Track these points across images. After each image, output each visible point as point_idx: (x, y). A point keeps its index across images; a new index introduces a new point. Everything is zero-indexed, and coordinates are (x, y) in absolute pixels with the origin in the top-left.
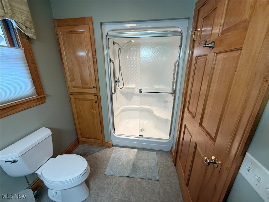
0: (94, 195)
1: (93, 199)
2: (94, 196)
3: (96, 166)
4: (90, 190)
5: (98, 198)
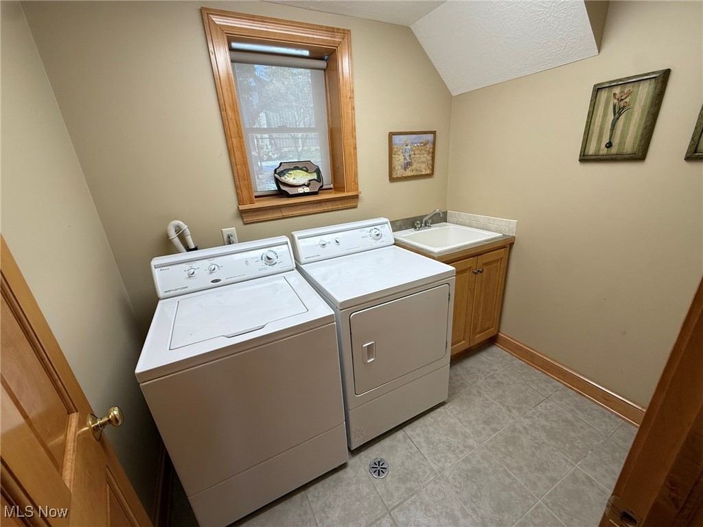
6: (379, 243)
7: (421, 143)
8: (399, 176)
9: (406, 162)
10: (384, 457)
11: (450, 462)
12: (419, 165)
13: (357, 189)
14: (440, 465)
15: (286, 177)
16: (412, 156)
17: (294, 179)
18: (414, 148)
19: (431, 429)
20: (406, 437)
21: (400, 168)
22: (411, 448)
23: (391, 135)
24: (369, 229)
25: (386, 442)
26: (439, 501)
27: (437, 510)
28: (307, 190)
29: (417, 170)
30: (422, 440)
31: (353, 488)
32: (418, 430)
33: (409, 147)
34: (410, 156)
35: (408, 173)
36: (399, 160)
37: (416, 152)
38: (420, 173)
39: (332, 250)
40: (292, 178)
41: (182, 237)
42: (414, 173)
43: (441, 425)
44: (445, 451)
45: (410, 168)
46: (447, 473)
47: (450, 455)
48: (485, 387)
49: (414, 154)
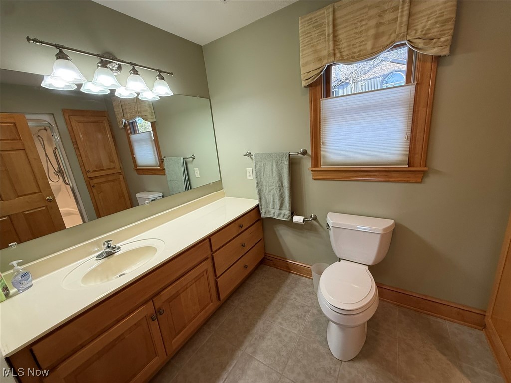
0: (340, 371)
1: (333, 368)
2: (338, 370)
3: (414, 376)
4: (349, 363)
5: (333, 378)
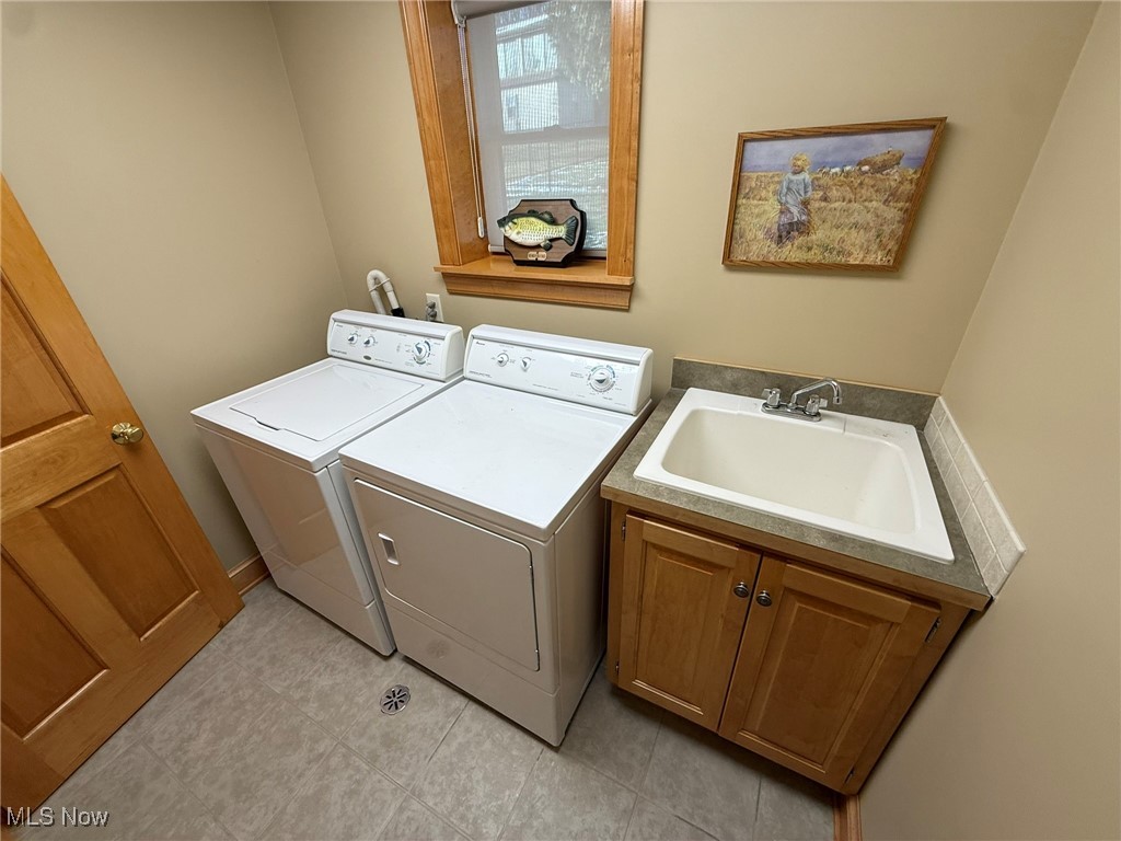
6: (598, 399)
7: (860, 164)
8: (753, 258)
9: (785, 220)
10: (414, 697)
11: (436, 804)
12: (837, 234)
13: (633, 273)
14: (426, 787)
15: (507, 228)
16: (815, 205)
17: (518, 233)
18: (825, 181)
19: (487, 745)
20: (457, 714)
21: (761, 235)
22: (442, 729)
23: (744, 141)
24: (594, 363)
25: (438, 689)
26: (367, 807)
27: (354, 810)
28: (542, 256)
29: (826, 248)
30: (460, 739)
31: (360, 682)
32: (476, 727)
33: (806, 176)
34: (805, 203)
35: (791, 252)
36: (763, 213)
37: (834, 193)
38: (841, 259)
39: (510, 373)
40: (516, 231)
41: (381, 291)
42: (815, 256)
43: (503, 760)
44: (453, 786)
45: (800, 240)
46: (415, 805)
47: (449, 798)
48: (651, 824)
49: (825, 199)
